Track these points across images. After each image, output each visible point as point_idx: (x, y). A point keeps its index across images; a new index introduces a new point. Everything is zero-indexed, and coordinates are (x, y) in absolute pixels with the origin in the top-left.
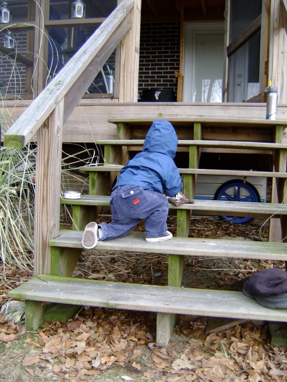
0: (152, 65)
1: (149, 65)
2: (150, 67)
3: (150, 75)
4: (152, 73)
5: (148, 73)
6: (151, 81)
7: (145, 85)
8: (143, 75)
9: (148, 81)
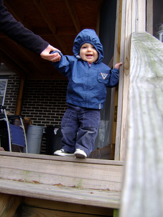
0: (58, 109)
1: (55, 109)
2: (56, 110)
3: (55, 116)
4: (57, 114)
5: (54, 114)
6: (56, 120)
7: (51, 123)
8: (51, 116)
9: (53, 120)
